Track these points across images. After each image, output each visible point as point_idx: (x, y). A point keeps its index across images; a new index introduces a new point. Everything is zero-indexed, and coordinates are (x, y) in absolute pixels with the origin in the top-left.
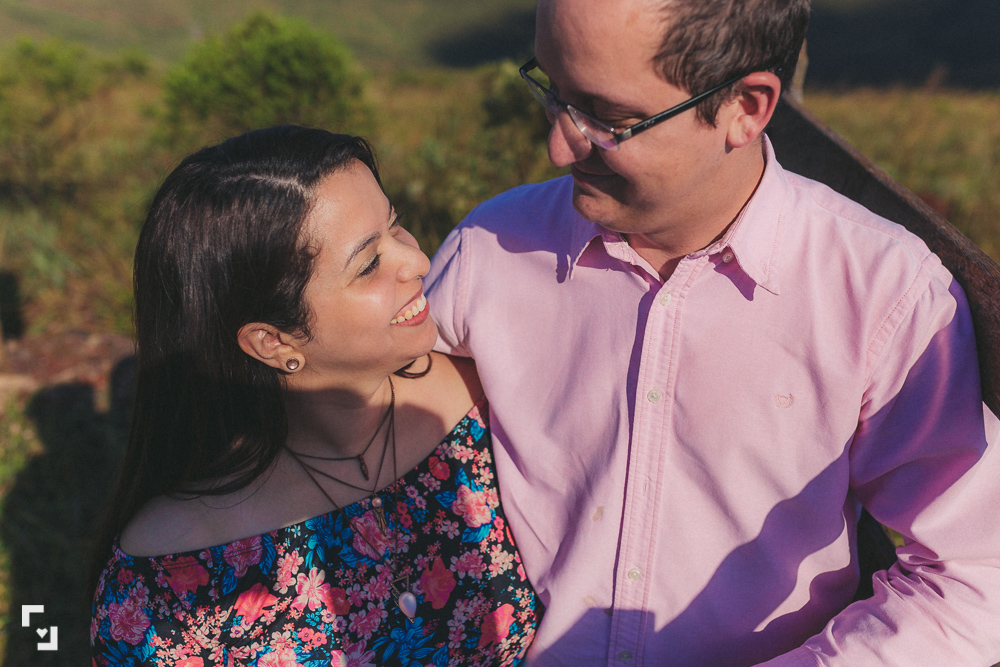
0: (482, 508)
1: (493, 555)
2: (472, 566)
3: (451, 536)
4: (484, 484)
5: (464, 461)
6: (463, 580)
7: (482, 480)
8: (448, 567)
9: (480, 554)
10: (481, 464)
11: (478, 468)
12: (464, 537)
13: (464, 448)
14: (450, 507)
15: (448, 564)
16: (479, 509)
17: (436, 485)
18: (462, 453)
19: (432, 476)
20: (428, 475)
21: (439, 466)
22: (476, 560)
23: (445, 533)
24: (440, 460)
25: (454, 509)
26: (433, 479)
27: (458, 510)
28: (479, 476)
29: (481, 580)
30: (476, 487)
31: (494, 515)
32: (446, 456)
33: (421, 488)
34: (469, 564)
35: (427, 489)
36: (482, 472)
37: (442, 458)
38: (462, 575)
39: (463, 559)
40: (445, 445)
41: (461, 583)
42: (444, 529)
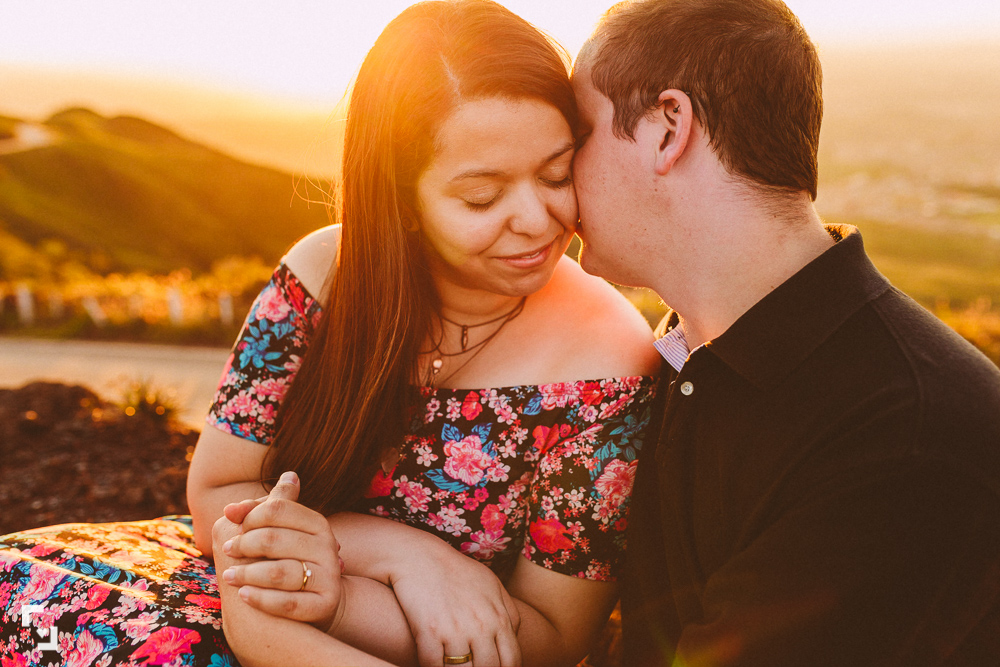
0: (476, 469)
1: (444, 510)
2: (414, 497)
3: (419, 461)
4: (500, 453)
5: (500, 420)
6: (397, 498)
7: (502, 449)
8: (394, 478)
9: (430, 496)
10: (514, 436)
11: (508, 437)
12: (430, 472)
13: (510, 409)
14: (445, 442)
15: (397, 476)
16: (470, 467)
17: (455, 416)
18: (504, 413)
19: (461, 407)
20: (459, 404)
21: (474, 404)
22: (422, 497)
23: (417, 455)
24: (479, 402)
25: (447, 446)
26: (458, 411)
27: (449, 450)
28: (503, 443)
29: (412, 514)
30: (490, 450)
31: (482, 485)
32: (488, 402)
33: (443, 408)
34: (413, 493)
35: (446, 413)
36: (508, 443)
37: (483, 401)
38: (399, 494)
39: (412, 485)
40: (494, 392)
41: (393, 498)
42: (421, 451)
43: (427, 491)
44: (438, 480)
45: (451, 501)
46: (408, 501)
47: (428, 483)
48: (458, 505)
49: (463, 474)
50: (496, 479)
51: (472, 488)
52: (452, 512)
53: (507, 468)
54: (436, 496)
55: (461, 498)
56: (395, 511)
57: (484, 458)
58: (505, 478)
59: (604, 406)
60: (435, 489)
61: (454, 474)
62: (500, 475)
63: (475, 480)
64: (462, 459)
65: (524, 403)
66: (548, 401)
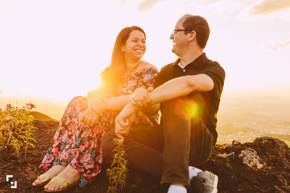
43: (126, 89)
44: (127, 87)
45: (129, 89)
46: (124, 91)
47: (126, 88)
48: (131, 89)
49: (130, 85)
50: (135, 85)
51: (132, 87)
52: (130, 90)
53: (136, 83)
54: (127, 89)
55: (131, 88)
56: (123, 93)
57: (133, 82)
58: (136, 85)
59: (145, 70)
60: (127, 88)
61: (129, 86)
62: (136, 84)
63: (132, 86)
64: (130, 84)
65: (137, 74)
66: (139, 73)
